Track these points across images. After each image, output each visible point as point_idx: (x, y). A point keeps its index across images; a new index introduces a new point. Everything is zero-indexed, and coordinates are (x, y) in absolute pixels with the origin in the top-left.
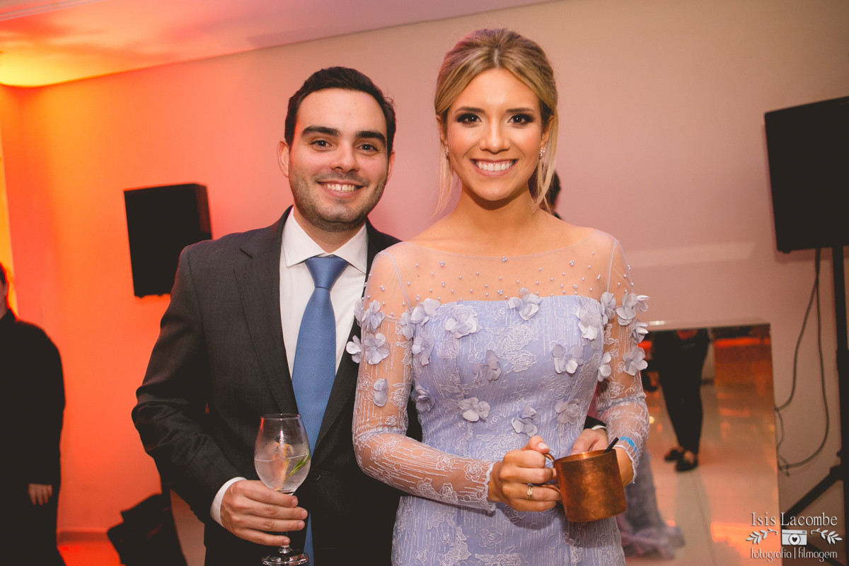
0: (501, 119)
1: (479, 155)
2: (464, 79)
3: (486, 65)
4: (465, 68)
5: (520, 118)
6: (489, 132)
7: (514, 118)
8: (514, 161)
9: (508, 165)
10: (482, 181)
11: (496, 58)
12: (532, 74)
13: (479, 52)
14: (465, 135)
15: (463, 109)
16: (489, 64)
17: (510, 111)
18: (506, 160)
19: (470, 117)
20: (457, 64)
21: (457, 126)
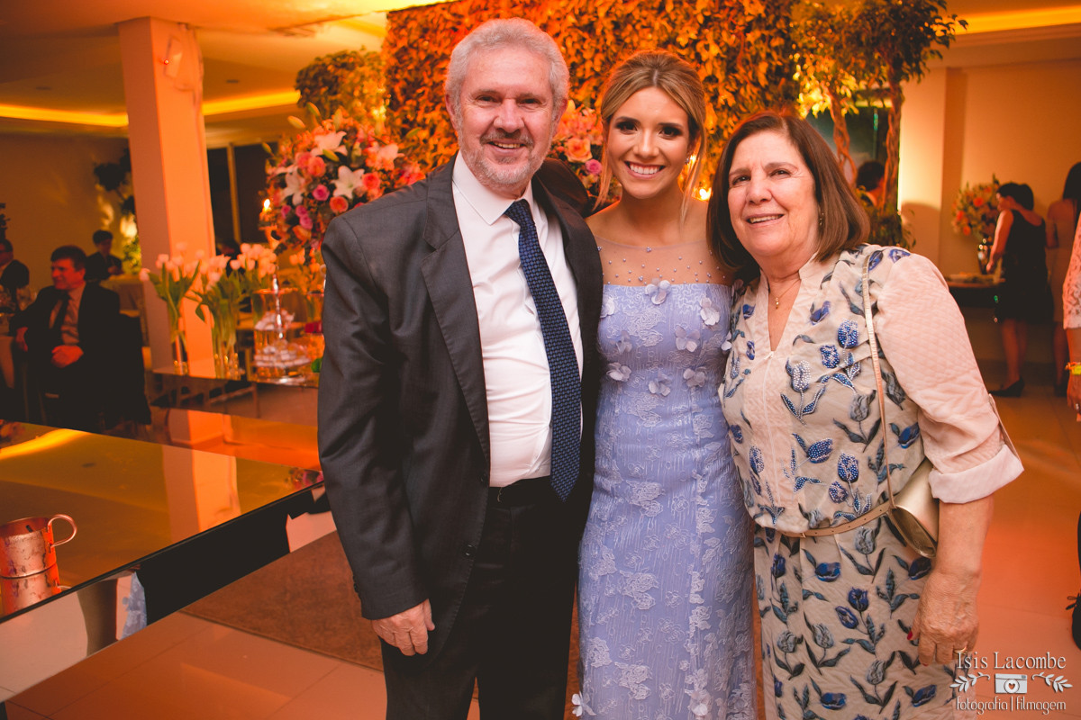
0: (654, 130)
1: (631, 158)
3: (646, 83)
4: (628, 83)
5: (669, 130)
6: (642, 141)
8: (661, 168)
9: (656, 170)
10: (632, 181)
11: (655, 78)
13: (641, 71)
14: (622, 140)
15: (622, 118)
16: (648, 82)
17: (661, 124)
18: (654, 166)
19: (629, 125)
20: (622, 78)
21: (617, 132)
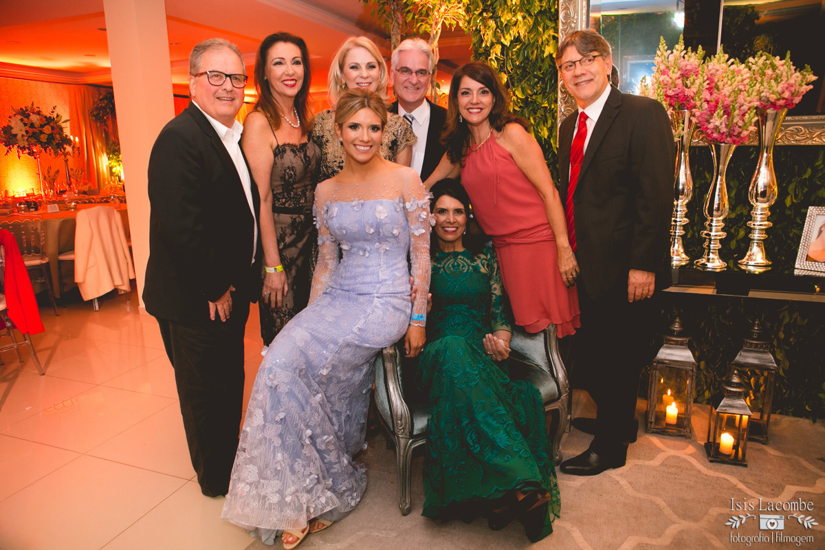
0: (368, 128)
1: (357, 142)
4: (353, 107)
5: (375, 128)
6: (363, 134)
7: (372, 129)
8: (371, 146)
9: (369, 148)
10: (358, 154)
11: (366, 103)
12: (381, 110)
13: (359, 101)
14: (352, 134)
15: (351, 123)
16: (363, 106)
17: (372, 126)
19: (354, 126)
20: (349, 104)
21: (349, 130)
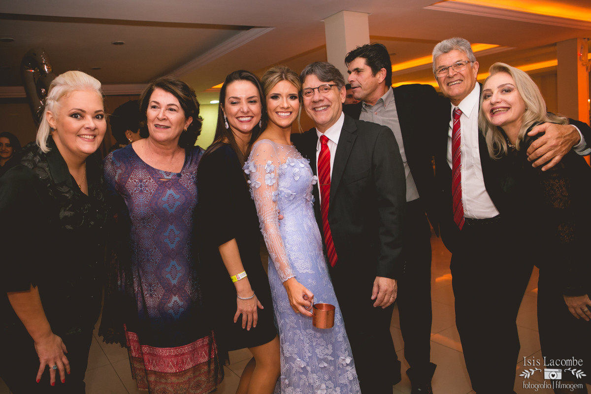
0: (287, 97)
1: (279, 110)
2: (273, 84)
4: (272, 82)
6: (283, 102)
7: (291, 97)
8: (291, 112)
9: (289, 114)
11: (284, 77)
13: (278, 75)
14: (275, 103)
15: (273, 94)
16: (281, 79)
17: (290, 95)
18: (289, 112)
19: (276, 97)
20: (269, 80)
21: (271, 100)
